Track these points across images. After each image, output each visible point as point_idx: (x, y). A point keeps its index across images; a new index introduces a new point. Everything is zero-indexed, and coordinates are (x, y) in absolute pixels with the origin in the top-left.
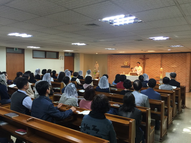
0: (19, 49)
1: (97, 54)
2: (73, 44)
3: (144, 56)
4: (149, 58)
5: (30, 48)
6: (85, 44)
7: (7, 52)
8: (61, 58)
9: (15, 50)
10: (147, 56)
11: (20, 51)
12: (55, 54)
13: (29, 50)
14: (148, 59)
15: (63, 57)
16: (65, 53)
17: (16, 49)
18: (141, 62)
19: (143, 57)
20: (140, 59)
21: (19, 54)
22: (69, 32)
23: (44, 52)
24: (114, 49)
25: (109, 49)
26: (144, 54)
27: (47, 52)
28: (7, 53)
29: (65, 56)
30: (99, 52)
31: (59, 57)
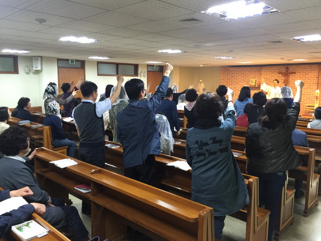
0: (76, 60)
1: (202, 67)
2: (160, 51)
3: (287, 68)
4: (295, 73)
5: (93, 59)
6: (181, 52)
7: (60, 65)
8: (142, 74)
9: (70, 63)
10: (291, 69)
11: (79, 65)
12: (133, 67)
13: (92, 62)
14: (293, 75)
15: (145, 72)
16: (148, 66)
17: (72, 61)
18: (281, 78)
19: (284, 70)
20: (279, 73)
21: (78, 69)
22: (152, 33)
23: (115, 65)
24: (231, 58)
25: (222, 58)
26: (287, 66)
27: (120, 66)
28: (59, 67)
29: (148, 71)
30: (205, 63)
31: (139, 73)
